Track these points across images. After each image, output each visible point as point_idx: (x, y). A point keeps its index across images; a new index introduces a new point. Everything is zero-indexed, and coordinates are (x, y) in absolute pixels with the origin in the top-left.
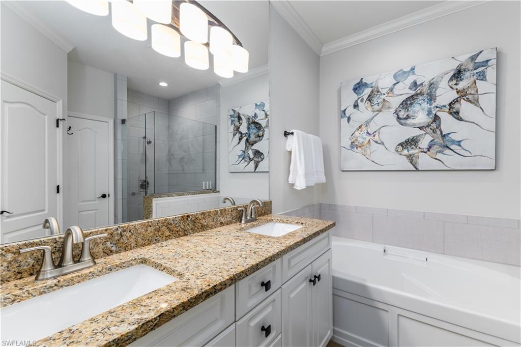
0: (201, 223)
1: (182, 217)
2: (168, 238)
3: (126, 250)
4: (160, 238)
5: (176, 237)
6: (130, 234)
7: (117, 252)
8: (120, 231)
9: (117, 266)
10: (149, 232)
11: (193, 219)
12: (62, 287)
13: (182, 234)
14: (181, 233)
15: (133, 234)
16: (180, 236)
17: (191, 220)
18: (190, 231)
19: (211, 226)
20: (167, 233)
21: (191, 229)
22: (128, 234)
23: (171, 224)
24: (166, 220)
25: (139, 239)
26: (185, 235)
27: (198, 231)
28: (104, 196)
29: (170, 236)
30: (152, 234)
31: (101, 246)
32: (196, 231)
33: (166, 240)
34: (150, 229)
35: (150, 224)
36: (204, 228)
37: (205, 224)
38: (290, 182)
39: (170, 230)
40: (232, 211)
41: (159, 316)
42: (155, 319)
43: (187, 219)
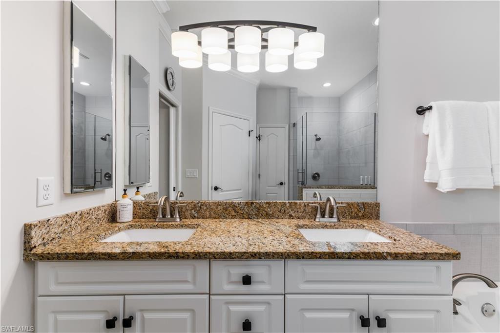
0: (266, 211)
1: (247, 202)
2: (233, 217)
3: (203, 218)
4: (227, 216)
5: (240, 218)
6: (206, 208)
7: (198, 218)
8: (200, 204)
9: (186, 225)
10: (219, 209)
11: (257, 206)
12: (159, 227)
13: (247, 217)
14: (245, 216)
15: (208, 208)
16: (244, 218)
17: (255, 207)
18: (254, 216)
19: (277, 216)
20: (233, 213)
21: (255, 214)
22: (205, 208)
23: (237, 207)
24: (232, 203)
25: (212, 213)
26: (249, 218)
27: (262, 217)
28: (281, 184)
29: (235, 216)
30: (221, 211)
31: (189, 212)
32: (260, 217)
33: (232, 218)
34: (219, 207)
35: (220, 204)
36: (268, 216)
37: (271, 213)
38: (425, 181)
39: (235, 212)
40: (305, 206)
41: (133, 253)
42: (130, 253)
43: (251, 205)
